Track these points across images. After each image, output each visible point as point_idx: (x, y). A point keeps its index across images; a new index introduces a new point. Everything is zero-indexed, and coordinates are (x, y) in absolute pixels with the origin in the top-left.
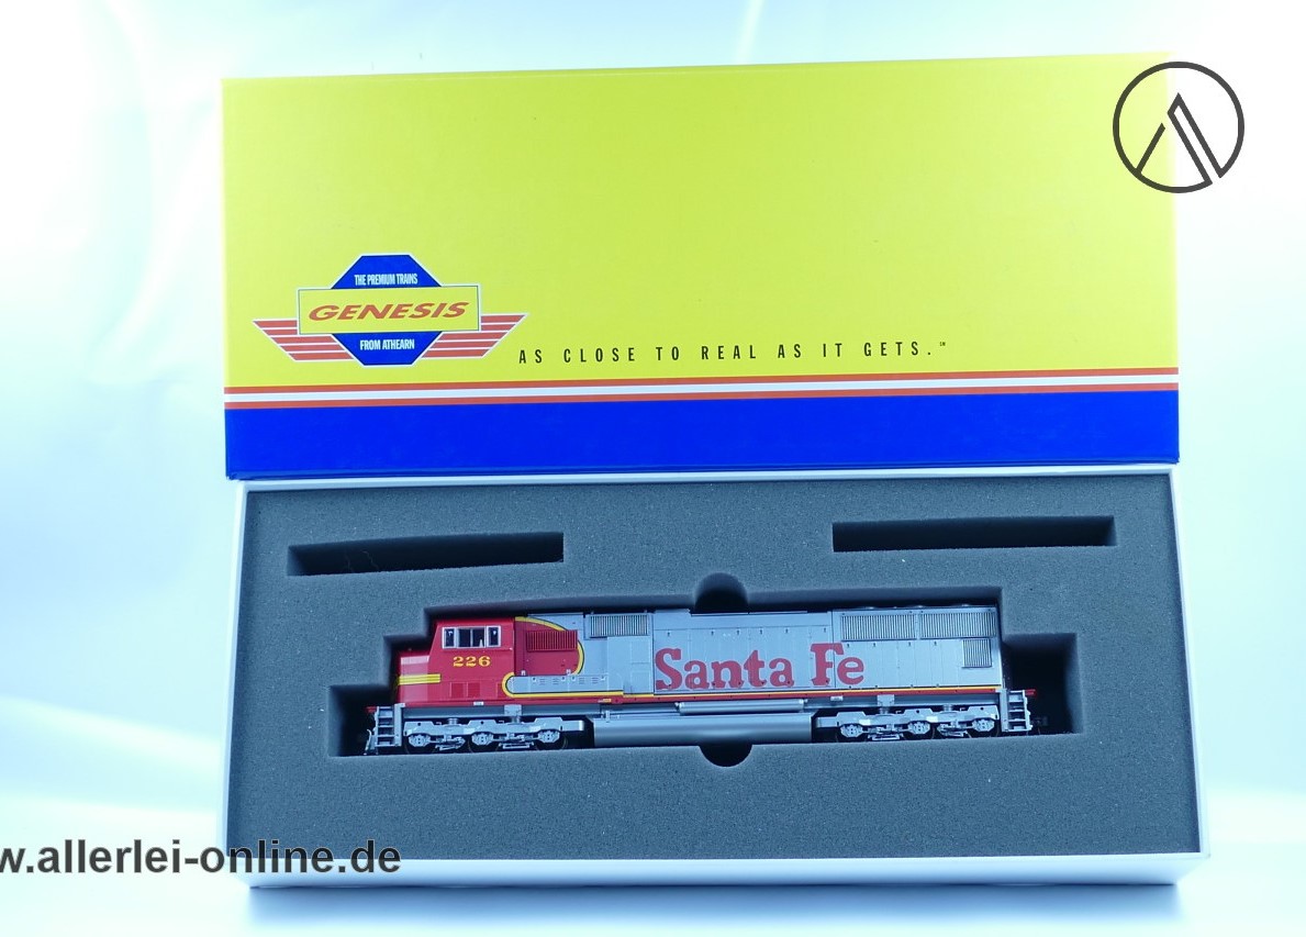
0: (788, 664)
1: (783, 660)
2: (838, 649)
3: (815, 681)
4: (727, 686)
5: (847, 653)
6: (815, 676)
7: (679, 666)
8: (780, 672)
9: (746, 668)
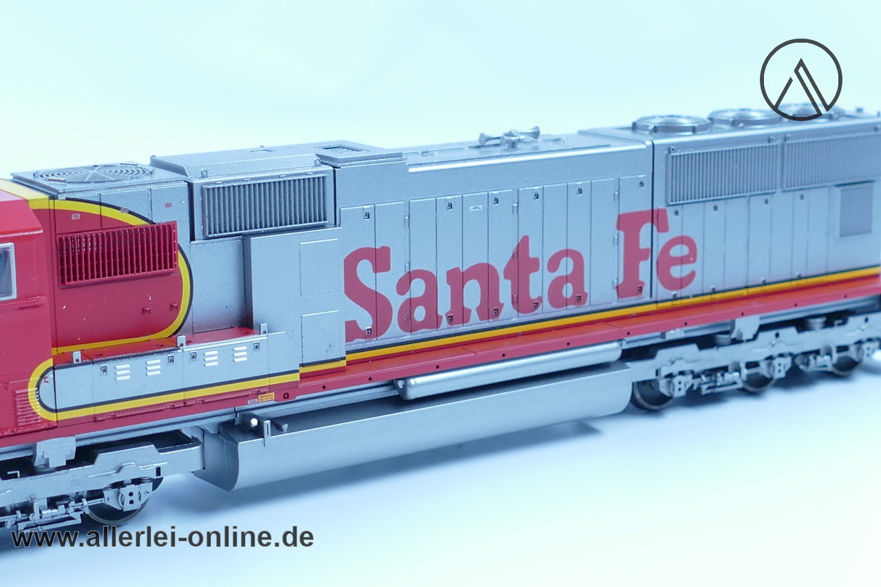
0: (577, 258)
1: (567, 253)
2: (656, 218)
3: (620, 291)
4: (475, 321)
5: (676, 227)
6: (621, 280)
7: (385, 284)
8: (566, 279)
9: (506, 277)
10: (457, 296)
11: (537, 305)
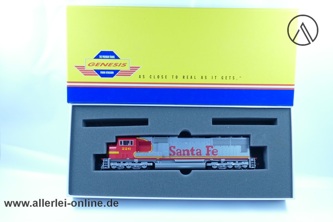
0: (200, 150)
3: (207, 155)
4: (186, 155)
5: (214, 148)
6: (206, 153)
7: (175, 150)
8: (199, 152)
9: (190, 151)
10: (184, 153)
11: (195, 155)
